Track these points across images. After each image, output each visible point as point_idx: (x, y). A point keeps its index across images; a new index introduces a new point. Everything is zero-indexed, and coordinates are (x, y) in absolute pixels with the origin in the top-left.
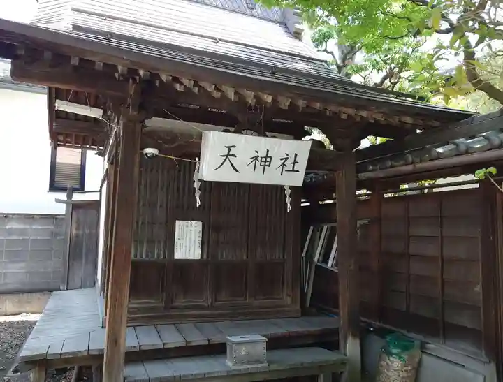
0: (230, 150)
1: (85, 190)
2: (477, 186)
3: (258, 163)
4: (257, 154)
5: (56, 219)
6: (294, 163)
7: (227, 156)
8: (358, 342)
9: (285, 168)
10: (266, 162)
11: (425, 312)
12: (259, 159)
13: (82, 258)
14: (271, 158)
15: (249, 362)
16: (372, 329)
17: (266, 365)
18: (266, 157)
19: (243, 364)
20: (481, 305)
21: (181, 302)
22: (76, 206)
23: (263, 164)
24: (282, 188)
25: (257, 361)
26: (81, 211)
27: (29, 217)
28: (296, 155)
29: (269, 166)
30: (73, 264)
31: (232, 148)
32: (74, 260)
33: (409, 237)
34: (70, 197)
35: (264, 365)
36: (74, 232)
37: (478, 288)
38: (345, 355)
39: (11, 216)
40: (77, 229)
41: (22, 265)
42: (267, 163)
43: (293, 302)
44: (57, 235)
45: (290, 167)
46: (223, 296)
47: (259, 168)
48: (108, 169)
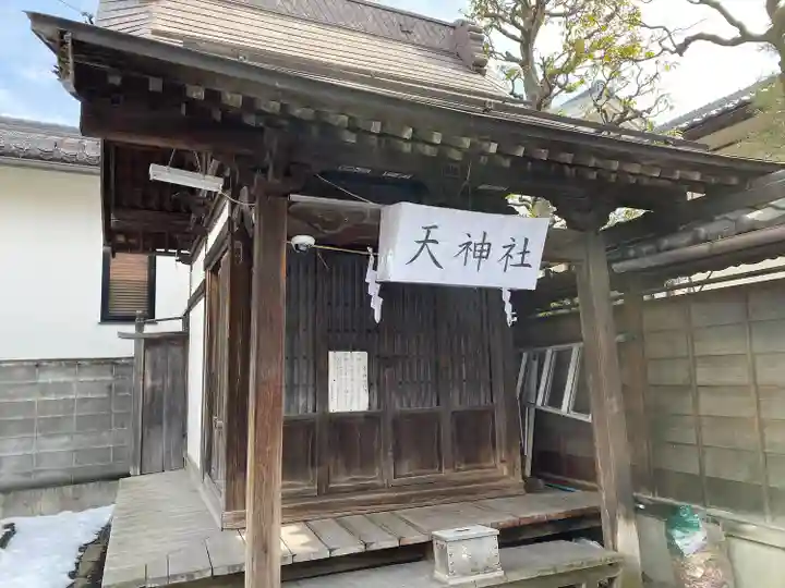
0: (429, 232)
1: (157, 317)
3: (470, 253)
4: (467, 240)
5: (117, 364)
6: (524, 252)
7: (425, 242)
8: (633, 527)
9: (510, 262)
10: (481, 251)
12: (472, 246)
13: (161, 423)
14: (489, 244)
15: (475, 571)
16: (641, 506)
17: (500, 573)
18: (482, 244)
19: (465, 575)
21: (342, 481)
22: (151, 343)
23: (478, 254)
24: (499, 291)
25: (486, 569)
26: (158, 350)
27: (74, 364)
28: (526, 240)
29: (487, 257)
30: (148, 433)
31: (432, 230)
32: (149, 427)
33: (694, 357)
34: (140, 328)
35: (496, 574)
36: (149, 382)
38: (614, 548)
39: (45, 364)
40: (153, 379)
41: (65, 439)
42: (485, 254)
43: (512, 471)
44: (118, 389)
45: (517, 259)
46: (405, 468)
47: (472, 261)
48: (205, 282)
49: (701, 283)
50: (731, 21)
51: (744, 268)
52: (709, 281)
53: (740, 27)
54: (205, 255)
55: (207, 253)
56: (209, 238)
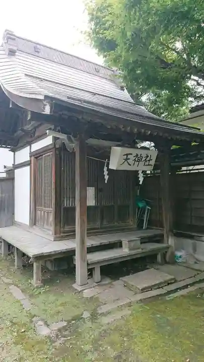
0: (127, 156)
6: (150, 160)
9: (146, 163)
13: (5, 210)
19: (132, 250)
28: (151, 155)
38: (168, 244)
48: (31, 161)
54: (30, 151)
55: (32, 151)
56: (32, 145)
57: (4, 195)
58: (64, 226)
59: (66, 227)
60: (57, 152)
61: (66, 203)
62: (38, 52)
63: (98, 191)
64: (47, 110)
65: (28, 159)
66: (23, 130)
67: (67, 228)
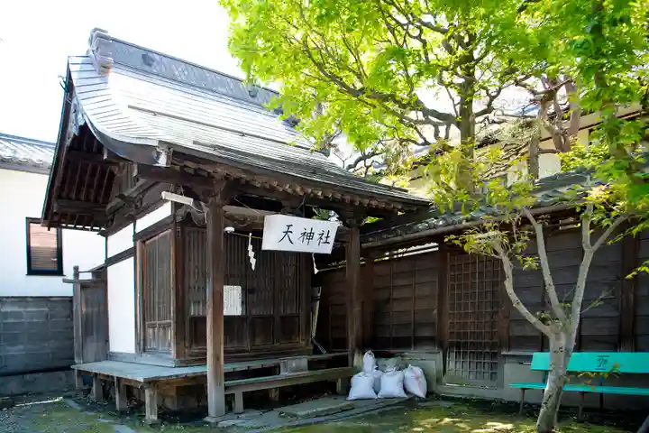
2: (437, 249)
3: (305, 237)
4: (305, 231)
6: (328, 237)
7: (287, 233)
9: (321, 241)
10: (310, 236)
11: (403, 334)
12: (306, 234)
13: (93, 334)
14: (313, 234)
18: (310, 233)
20: (436, 322)
23: (308, 238)
25: (302, 370)
26: (89, 290)
28: (329, 232)
30: (85, 339)
31: (290, 227)
34: (77, 276)
37: (435, 311)
40: (87, 307)
42: (311, 238)
44: (52, 316)
45: (324, 239)
46: (258, 341)
47: (306, 241)
48: (135, 247)
49: (403, 253)
50: (421, 135)
51: (418, 247)
52: (406, 252)
53: (424, 139)
54: (134, 232)
55: (138, 231)
56: (138, 222)
57: (90, 310)
58: (191, 345)
59: (194, 347)
60: (179, 228)
61: (193, 311)
62: (150, 65)
63: (246, 293)
64: (162, 162)
65: (132, 245)
66: (122, 196)
67: (195, 349)
